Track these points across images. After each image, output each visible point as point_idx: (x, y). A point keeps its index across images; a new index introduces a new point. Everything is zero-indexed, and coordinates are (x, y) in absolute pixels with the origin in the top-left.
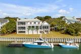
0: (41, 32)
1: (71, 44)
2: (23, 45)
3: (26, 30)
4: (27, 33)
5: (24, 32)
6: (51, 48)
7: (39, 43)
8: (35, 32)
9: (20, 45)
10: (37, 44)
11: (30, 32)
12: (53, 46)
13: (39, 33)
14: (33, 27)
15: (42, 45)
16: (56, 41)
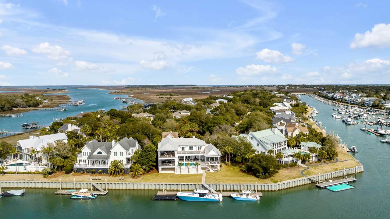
0: (203, 169)
1: (248, 195)
2: (177, 197)
3: (176, 167)
4: (177, 172)
5: (173, 169)
6: (218, 202)
7: (202, 195)
8: (193, 170)
9: (172, 196)
10: (198, 196)
11: (184, 170)
12: (221, 199)
13: (201, 171)
14: (188, 158)
15: (206, 197)
16: (228, 189)
